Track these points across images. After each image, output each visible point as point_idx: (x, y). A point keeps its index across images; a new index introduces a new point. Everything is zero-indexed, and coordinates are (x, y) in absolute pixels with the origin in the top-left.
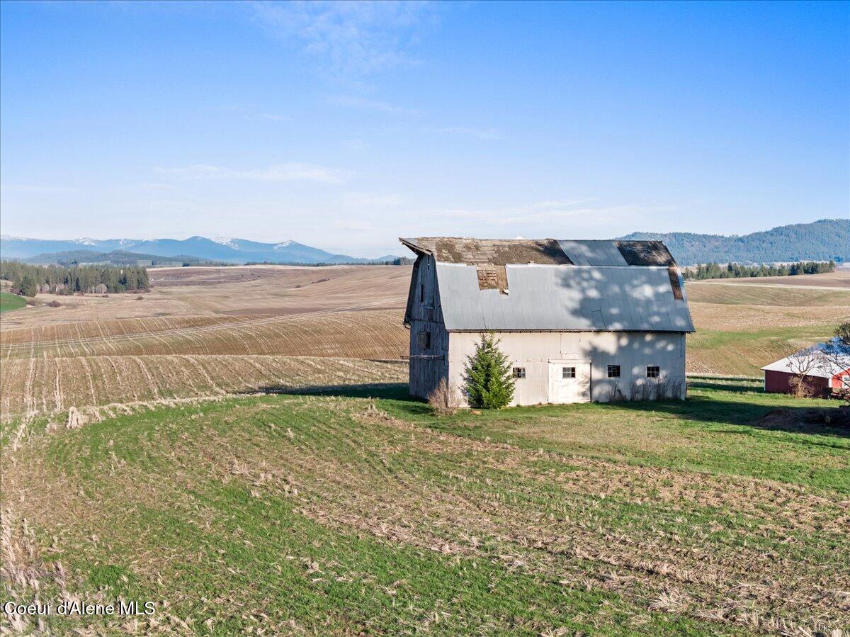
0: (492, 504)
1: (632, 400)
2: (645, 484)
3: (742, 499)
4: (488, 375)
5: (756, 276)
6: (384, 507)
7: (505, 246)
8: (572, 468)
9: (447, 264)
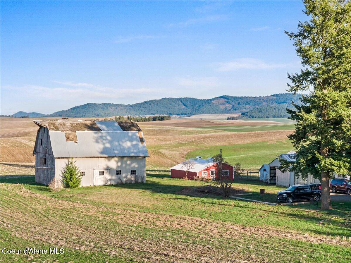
0: (93, 229)
1: (126, 183)
2: (149, 220)
3: (189, 225)
4: (71, 175)
5: (139, 122)
6: (49, 232)
7: (75, 124)
8: (118, 214)
9: (53, 131)
